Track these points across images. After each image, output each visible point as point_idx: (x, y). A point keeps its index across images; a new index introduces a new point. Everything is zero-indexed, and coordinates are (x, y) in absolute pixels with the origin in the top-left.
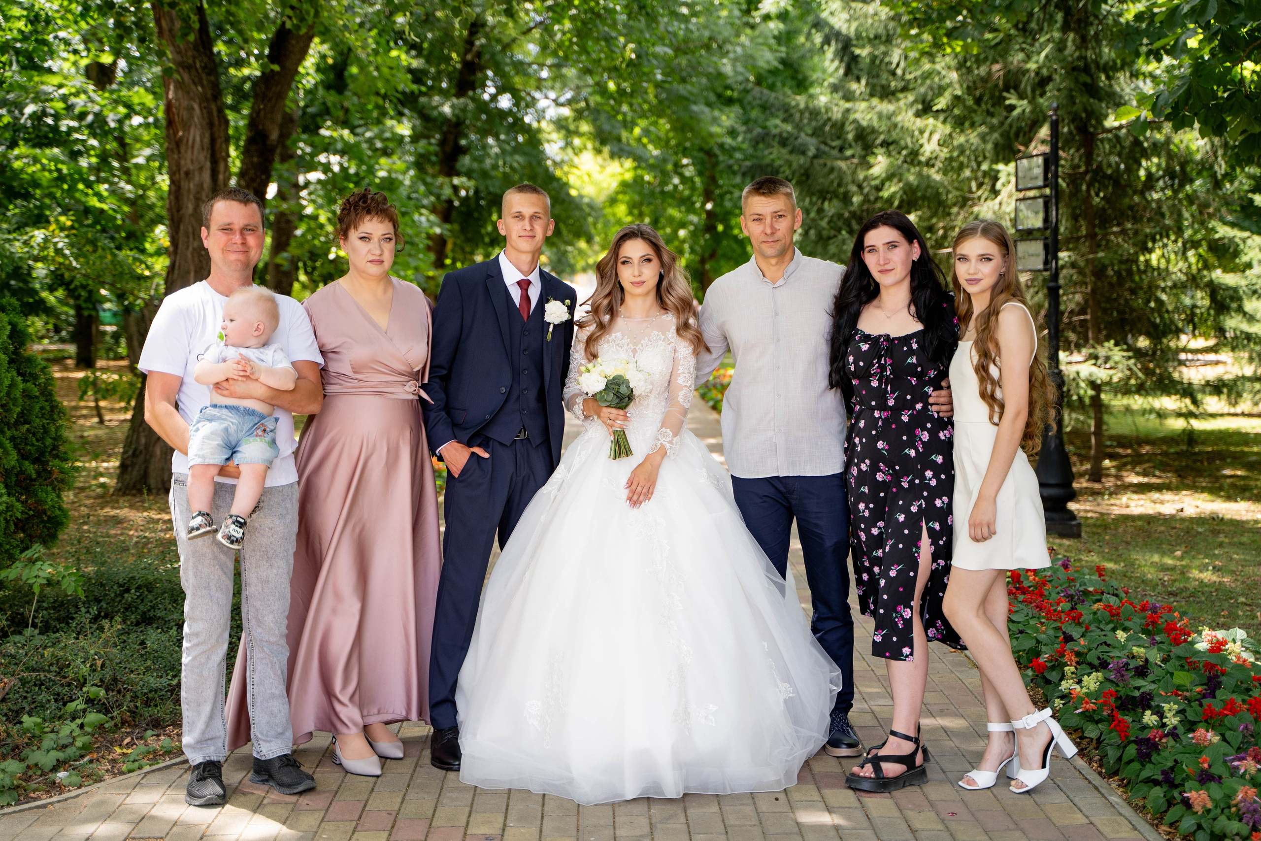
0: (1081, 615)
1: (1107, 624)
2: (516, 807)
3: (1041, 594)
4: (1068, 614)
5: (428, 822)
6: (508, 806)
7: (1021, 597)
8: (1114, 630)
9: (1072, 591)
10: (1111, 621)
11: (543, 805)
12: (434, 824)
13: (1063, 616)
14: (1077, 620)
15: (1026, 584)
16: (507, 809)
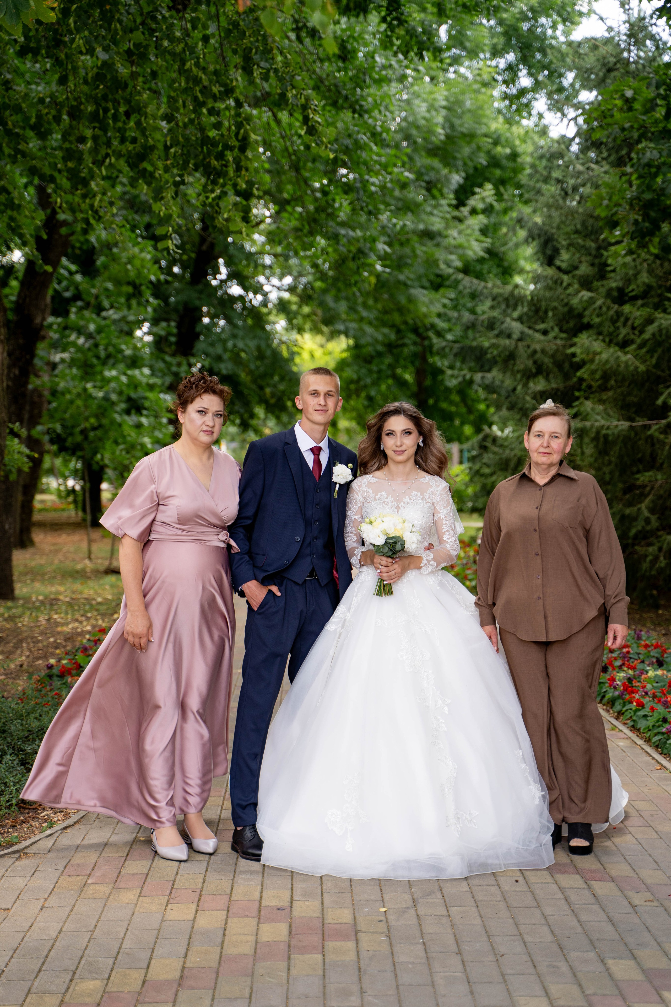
2: (299, 886)
6: (292, 885)
12: (233, 897)
16: (292, 887)
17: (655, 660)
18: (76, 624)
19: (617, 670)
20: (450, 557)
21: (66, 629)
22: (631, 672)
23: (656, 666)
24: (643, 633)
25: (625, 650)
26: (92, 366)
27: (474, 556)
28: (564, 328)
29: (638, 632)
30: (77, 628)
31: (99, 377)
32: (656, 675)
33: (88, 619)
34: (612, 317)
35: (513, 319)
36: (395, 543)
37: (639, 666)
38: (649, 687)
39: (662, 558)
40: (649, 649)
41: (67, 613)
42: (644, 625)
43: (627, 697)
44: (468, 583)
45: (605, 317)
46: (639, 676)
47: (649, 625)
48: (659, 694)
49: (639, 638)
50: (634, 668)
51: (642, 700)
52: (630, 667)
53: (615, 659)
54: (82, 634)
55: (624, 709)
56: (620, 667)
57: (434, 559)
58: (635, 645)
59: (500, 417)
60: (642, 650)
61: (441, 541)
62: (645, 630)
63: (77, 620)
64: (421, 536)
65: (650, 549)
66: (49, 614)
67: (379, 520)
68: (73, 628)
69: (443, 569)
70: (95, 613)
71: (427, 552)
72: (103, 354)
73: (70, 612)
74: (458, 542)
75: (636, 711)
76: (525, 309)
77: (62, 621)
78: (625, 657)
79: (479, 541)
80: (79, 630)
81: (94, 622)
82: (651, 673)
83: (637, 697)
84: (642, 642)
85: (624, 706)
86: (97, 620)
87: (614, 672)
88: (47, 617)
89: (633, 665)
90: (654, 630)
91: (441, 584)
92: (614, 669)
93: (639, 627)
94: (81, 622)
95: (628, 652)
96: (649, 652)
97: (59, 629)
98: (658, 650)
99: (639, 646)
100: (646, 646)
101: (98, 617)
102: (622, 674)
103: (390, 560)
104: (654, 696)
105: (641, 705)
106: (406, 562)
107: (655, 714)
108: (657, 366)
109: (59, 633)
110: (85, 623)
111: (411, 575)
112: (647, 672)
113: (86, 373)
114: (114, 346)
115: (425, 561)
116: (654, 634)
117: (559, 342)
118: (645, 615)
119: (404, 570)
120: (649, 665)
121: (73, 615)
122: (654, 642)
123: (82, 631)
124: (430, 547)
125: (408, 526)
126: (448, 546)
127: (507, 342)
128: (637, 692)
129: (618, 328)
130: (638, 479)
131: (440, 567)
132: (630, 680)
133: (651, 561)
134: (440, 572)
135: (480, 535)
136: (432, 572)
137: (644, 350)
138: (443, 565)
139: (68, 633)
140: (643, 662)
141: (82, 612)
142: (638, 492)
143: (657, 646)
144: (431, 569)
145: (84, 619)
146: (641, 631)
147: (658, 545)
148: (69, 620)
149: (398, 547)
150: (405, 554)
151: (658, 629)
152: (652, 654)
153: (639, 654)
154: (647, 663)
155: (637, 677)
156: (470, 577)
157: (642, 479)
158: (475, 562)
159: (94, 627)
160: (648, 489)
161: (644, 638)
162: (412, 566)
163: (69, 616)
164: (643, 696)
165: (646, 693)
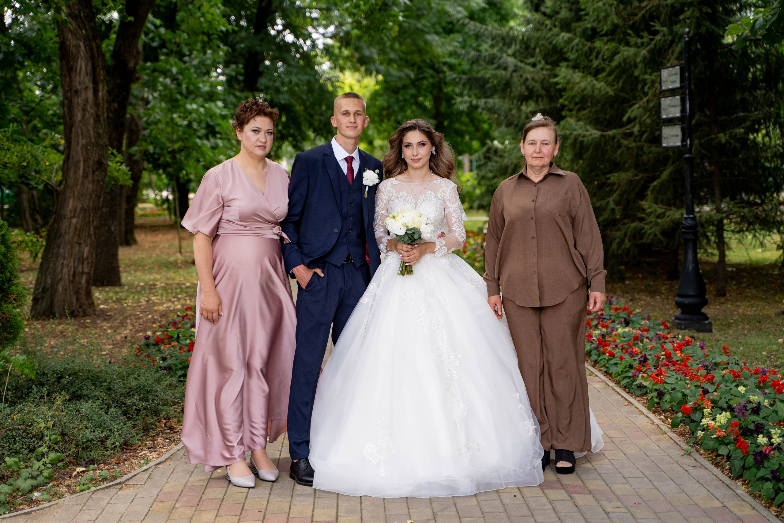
0: (713, 377)
1: (732, 383)
2: (343, 505)
3: (686, 365)
4: (705, 377)
5: (287, 515)
6: (338, 504)
7: (672, 368)
8: (737, 386)
9: (707, 363)
10: (734, 381)
11: (361, 503)
12: (290, 516)
13: (701, 378)
14: (711, 381)
15: (675, 359)
16: (337, 506)
17: (623, 320)
18: (170, 304)
19: (594, 328)
20: (458, 243)
21: (161, 308)
22: (604, 330)
23: (624, 325)
24: (613, 299)
25: (599, 313)
26: (177, 100)
27: (482, 243)
28: (549, 61)
29: (609, 298)
30: (170, 307)
31: (182, 109)
32: (624, 332)
33: (179, 299)
34: (586, 52)
35: (508, 55)
36: (414, 233)
37: (611, 325)
38: (618, 341)
39: (627, 241)
40: (619, 311)
41: (162, 295)
42: (615, 293)
43: (602, 349)
44: (477, 264)
45: (580, 52)
46: (611, 333)
47: (619, 293)
48: (626, 346)
49: (611, 303)
50: (606, 327)
51: (613, 351)
52: (603, 326)
53: (592, 320)
54: (174, 311)
55: (600, 359)
56: (596, 326)
57: (445, 245)
58: (607, 309)
59: (500, 132)
60: (613, 312)
61: (451, 230)
62: (616, 297)
63: (170, 301)
64: (435, 226)
65: (618, 234)
66: (148, 297)
67: (400, 215)
68: (167, 307)
69: (453, 252)
70: (185, 295)
71: (440, 239)
72: (184, 91)
73: (165, 295)
74: (464, 231)
75: (609, 360)
76: (518, 47)
77: (159, 302)
78: (599, 318)
79: (485, 231)
80: (172, 308)
81: (184, 302)
82: (620, 330)
83: (609, 349)
84: (613, 306)
85: (599, 356)
86: (185, 300)
87: (591, 330)
88: (146, 299)
89: (606, 324)
90: (623, 296)
91: (451, 265)
92: (591, 328)
93: (611, 294)
94: (173, 302)
95: (602, 314)
96: (619, 313)
97: (156, 308)
98: (626, 312)
99: (610, 309)
100: (616, 309)
101: (187, 298)
102: (597, 332)
103: (410, 246)
104: (623, 348)
105: (612, 355)
106: (423, 247)
107: (624, 362)
108: (623, 89)
109: (156, 311)
110: (176, 303)
111: (427, 258)
112: (617, 330)
113: (173, 107)
114: (193, 84)
115: (438, 247)
116: (623, 300)
117: (545, 72)
118: (616, 286)
119: (421, 254)
120: (618, 324)
121: (167, 297)
122: (623, 306)
123: (174, 309)
124: (442, 235)
125: (423, 219)
126: (457, 234)
127: (503, 73)
128: (609, 345)
129: (591, 61)
130: (609, 179)
131: (450, 251)
132: (603, 336)
133: (618, 243)
134: (450, 255)
135: (486, 226)
136: (444, 255)
137: (612, 77)
138: (453, 249)
139: (163, 311)
140: (613, 321)
141: (174, 294)
142: (608, 189)
143: (624, 309)
144: (443, 253)
145: (175, 299)
146: (612, 297)
147: (624, 230)
148: (164, 301)
149: (416, 236)
150: (422, 241)
151: (626, 295)
152: (621, 315)
153: (610, 315)
154: (617, 322)
155: (609, 334)
156: (478, 259)
157: (612, 178)
158: (482, 247)
159: (183, 305)
160: (616, 186)
161: (614, 303)
162: (428, 250)
163: (164, 298)
164: (614, 349)
165: (616, 346)
